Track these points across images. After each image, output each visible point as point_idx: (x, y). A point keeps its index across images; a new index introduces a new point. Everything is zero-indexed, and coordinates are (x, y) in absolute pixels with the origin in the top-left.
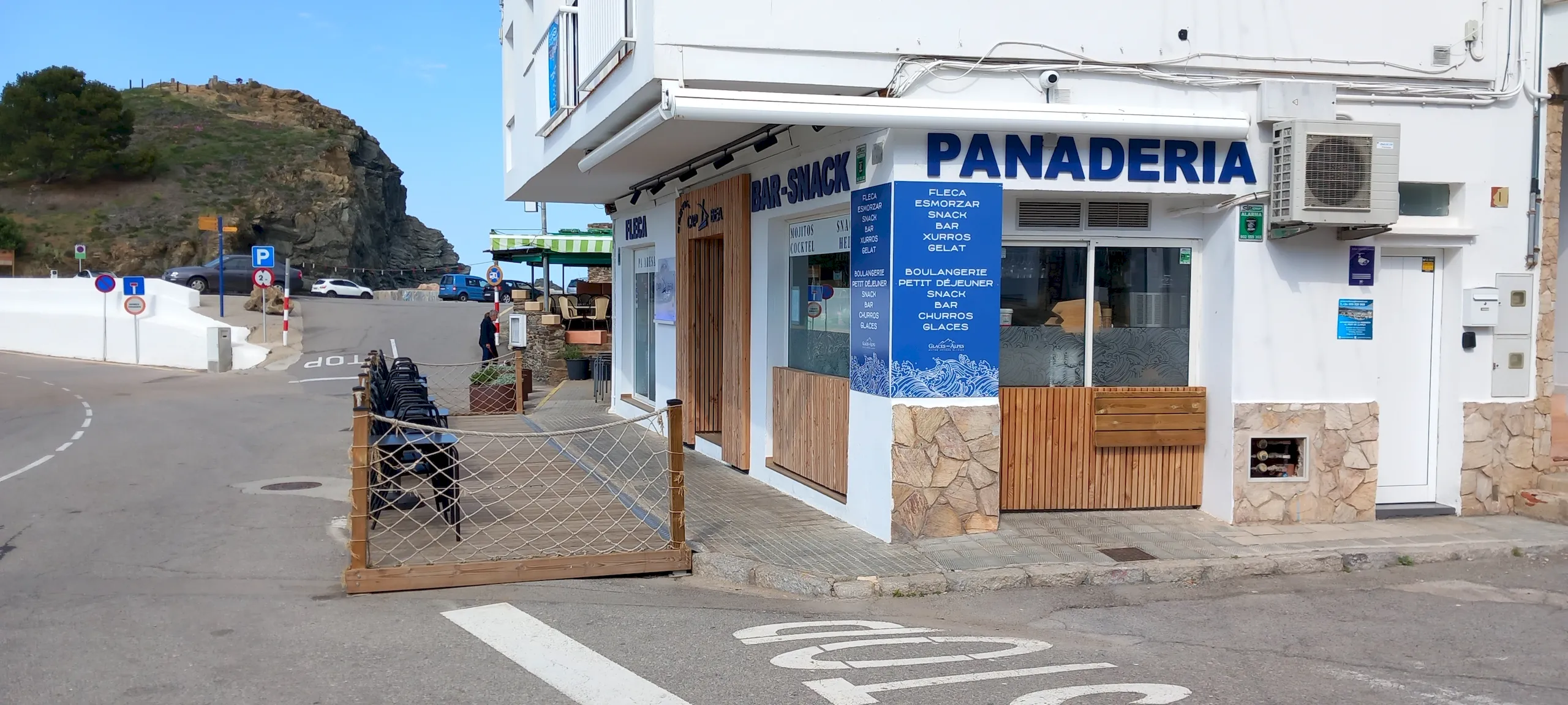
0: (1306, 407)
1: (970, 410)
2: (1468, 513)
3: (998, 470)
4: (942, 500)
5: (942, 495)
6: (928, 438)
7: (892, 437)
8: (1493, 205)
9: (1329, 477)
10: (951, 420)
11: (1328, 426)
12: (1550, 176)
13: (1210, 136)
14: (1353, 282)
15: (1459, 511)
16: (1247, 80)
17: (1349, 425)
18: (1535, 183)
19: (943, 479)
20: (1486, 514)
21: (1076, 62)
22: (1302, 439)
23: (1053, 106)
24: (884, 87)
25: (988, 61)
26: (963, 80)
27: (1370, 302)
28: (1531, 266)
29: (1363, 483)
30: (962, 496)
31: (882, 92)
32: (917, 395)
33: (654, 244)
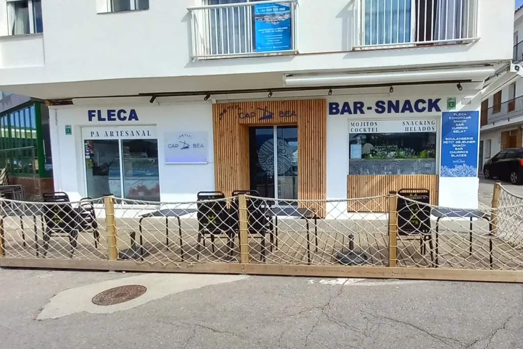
33: (156, 125)
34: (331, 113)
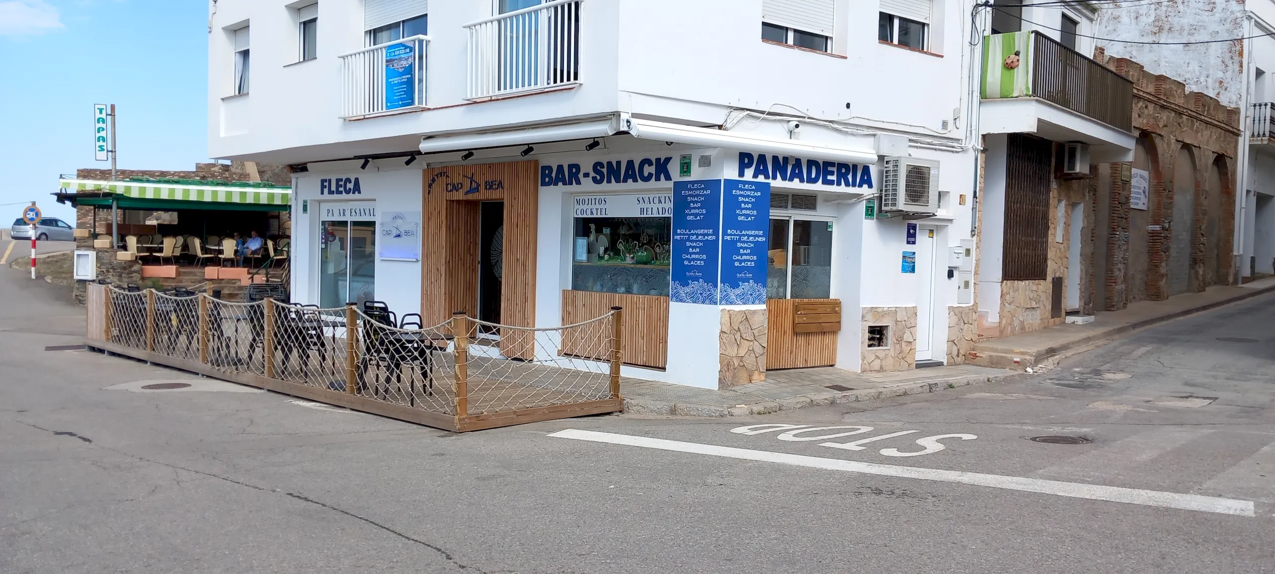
0: (890, 309)
1: (755, 312)
2: (949, 364)
3: (766, 346)
4: (742, 364)
5: (741, 361)
6: (736, 328)
7: (720, 327)
8: (960, 204)
9: (898, 346)
10: (746, 317)
11: (898, 320)
12: (980, 190)
13: (855, 162)
14: (908, 242)
15: (945, 363)
16: (871, 132)
17: (906, 319)
18: (975, 193)
19: (742, 353)
20: (956, 364)
21: (804, 117)
22: (887, 326)
23: (792, 141)
24: (721, 124)
25: (770, 114)
26: (757, 123)
27: (914, 253)
28: (973, 236)
29: (911, 349)
30: (749, 361)
31: (720, 127)
32: (731, 303)
33: (375, 200)
34: (544, 184)
